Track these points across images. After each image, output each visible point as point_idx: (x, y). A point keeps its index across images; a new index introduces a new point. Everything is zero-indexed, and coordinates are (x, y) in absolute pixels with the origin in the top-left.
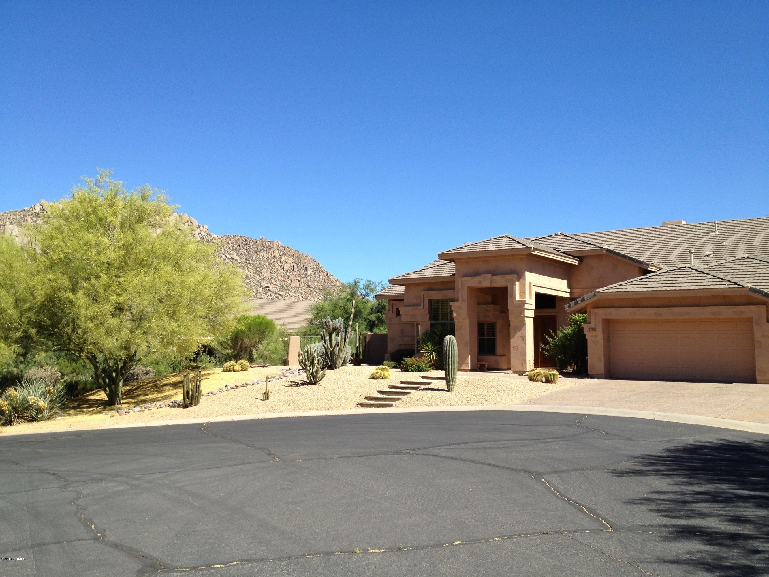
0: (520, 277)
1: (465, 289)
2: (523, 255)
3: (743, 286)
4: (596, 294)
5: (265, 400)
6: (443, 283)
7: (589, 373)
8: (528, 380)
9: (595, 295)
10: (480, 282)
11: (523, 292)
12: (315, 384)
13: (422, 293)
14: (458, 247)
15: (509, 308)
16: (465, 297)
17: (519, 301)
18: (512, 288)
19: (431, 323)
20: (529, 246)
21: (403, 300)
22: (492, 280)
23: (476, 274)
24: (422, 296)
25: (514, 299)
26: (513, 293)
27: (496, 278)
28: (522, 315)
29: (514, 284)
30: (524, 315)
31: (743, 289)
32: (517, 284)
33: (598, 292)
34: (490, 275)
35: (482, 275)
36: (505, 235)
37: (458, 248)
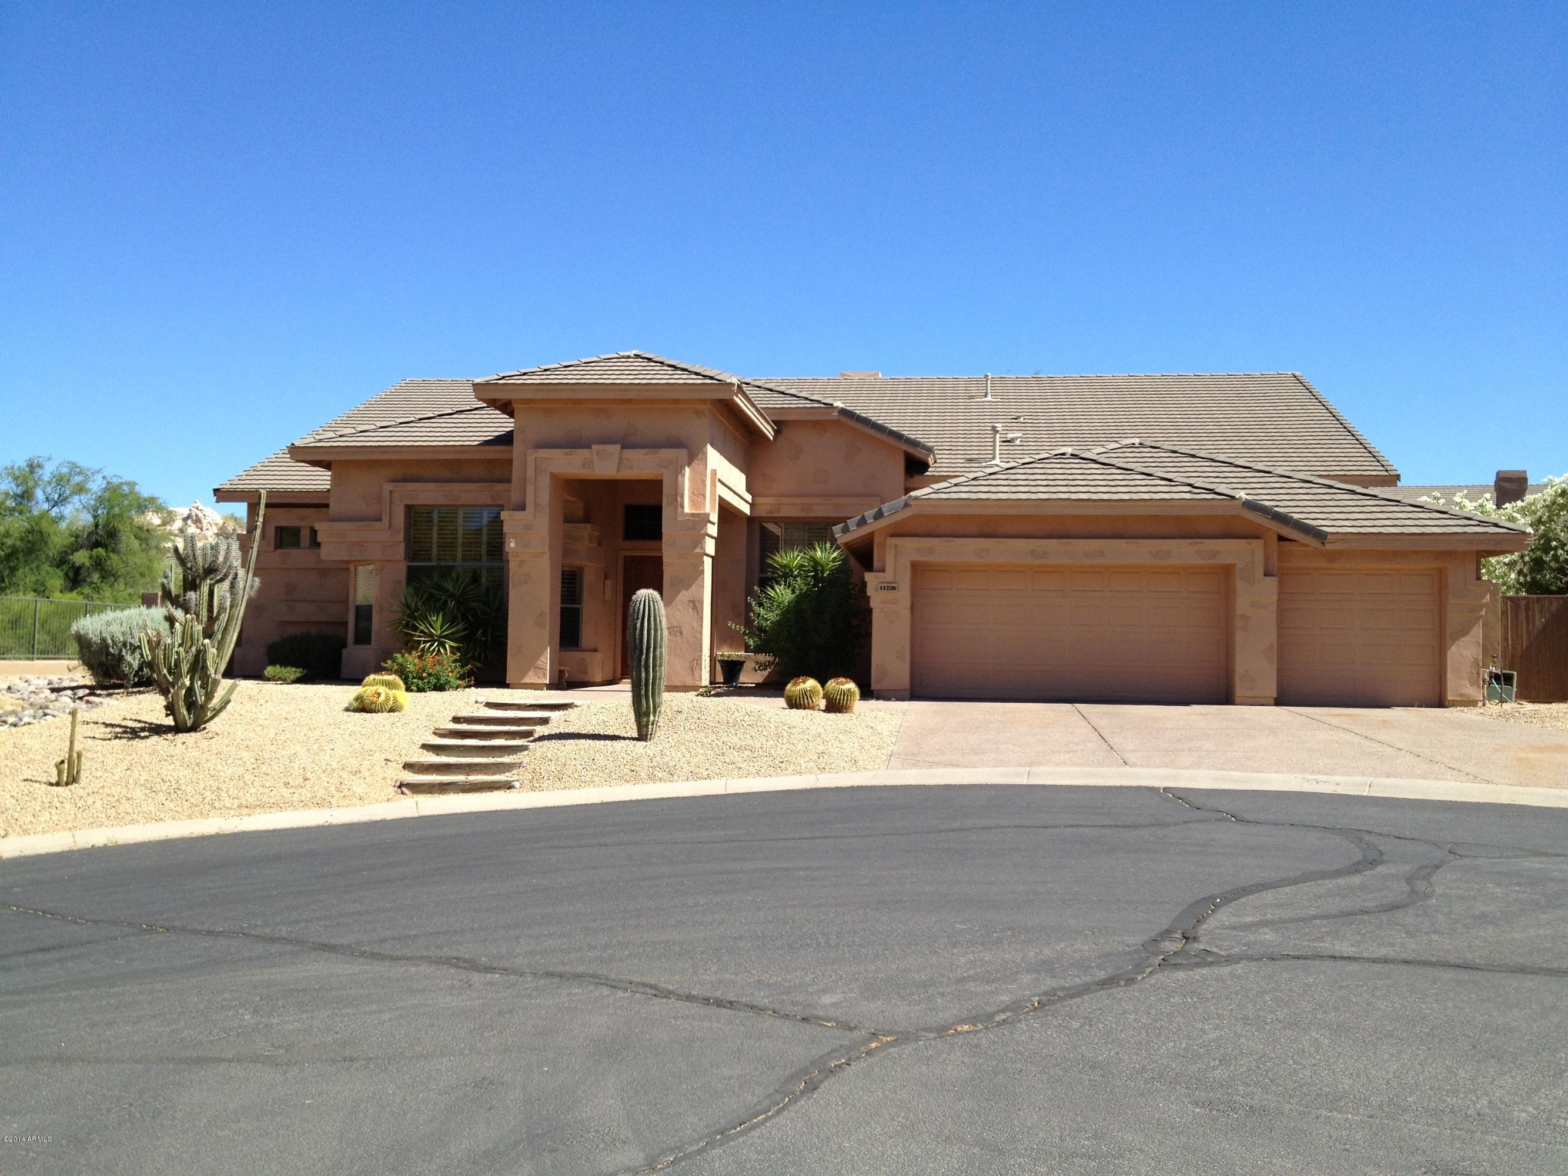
0: (694, 455)
1: (545, 482)
2: (704, 401)
3: (1233, 497)
4: (911, 502)
5: (67, 784)
6: (446, 463)
7: (873, 687)
8: (786, 706)
9: (906, 505)
10: (588, 464)
11: (699, 494)
12: (194, 728)
13: (388, 487)
14: (523, 371)
15: (663, 531)
16: (545, 497)
17: (693, 515)
18: (676, 481)
19: (409, 567)
20: (728, 381)
21: (327, 506)
22: (620, 459)
23: (574, 443)
24: (386, 494)
25: (680, 509)
26: (677, 494)
27: (632, 454)
28: (697, 550)
29: (680, 471)
30: (703, 548)
31: (1234, 502)
32: (687, 470)
33: (916, 498)
34: (618, 447)
35: (594, 447)
36: (632, 353)
37: (524, 374)
